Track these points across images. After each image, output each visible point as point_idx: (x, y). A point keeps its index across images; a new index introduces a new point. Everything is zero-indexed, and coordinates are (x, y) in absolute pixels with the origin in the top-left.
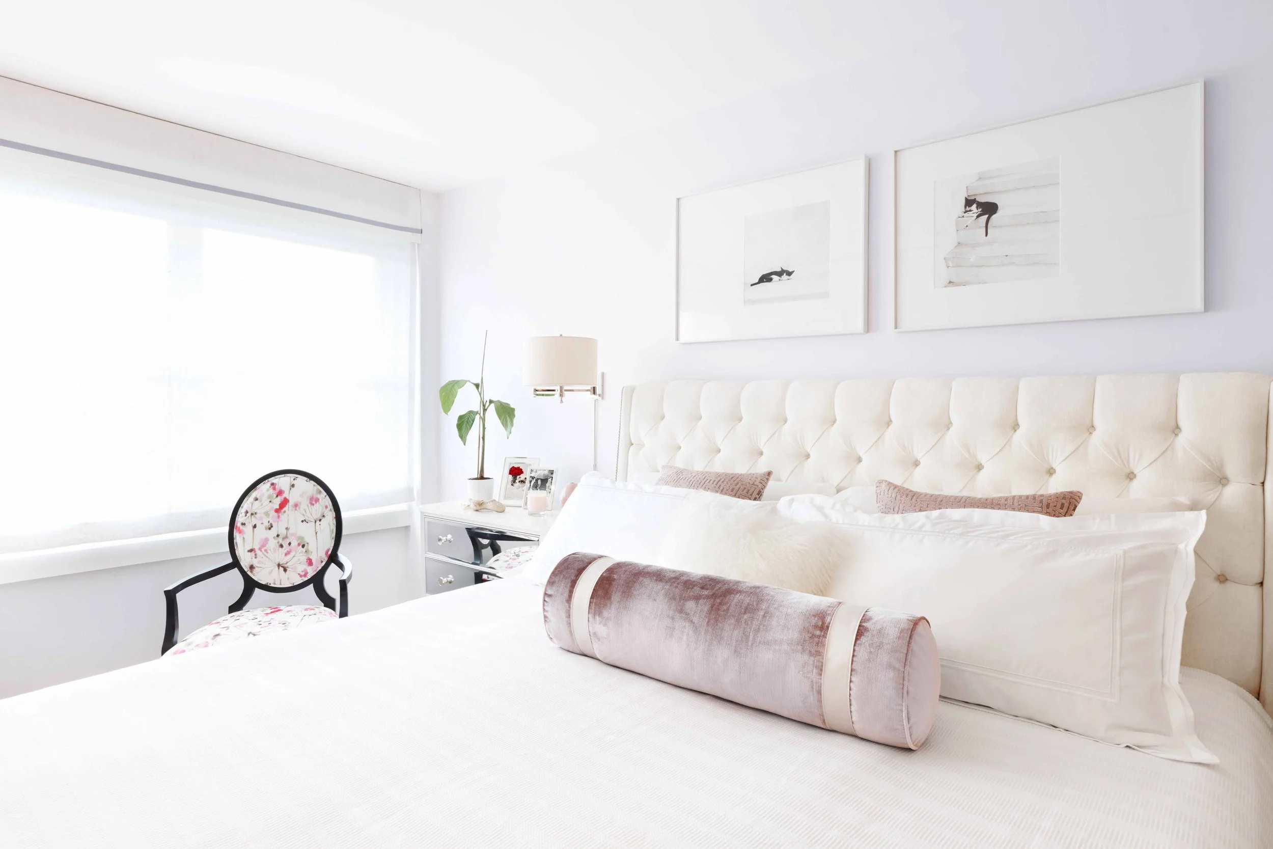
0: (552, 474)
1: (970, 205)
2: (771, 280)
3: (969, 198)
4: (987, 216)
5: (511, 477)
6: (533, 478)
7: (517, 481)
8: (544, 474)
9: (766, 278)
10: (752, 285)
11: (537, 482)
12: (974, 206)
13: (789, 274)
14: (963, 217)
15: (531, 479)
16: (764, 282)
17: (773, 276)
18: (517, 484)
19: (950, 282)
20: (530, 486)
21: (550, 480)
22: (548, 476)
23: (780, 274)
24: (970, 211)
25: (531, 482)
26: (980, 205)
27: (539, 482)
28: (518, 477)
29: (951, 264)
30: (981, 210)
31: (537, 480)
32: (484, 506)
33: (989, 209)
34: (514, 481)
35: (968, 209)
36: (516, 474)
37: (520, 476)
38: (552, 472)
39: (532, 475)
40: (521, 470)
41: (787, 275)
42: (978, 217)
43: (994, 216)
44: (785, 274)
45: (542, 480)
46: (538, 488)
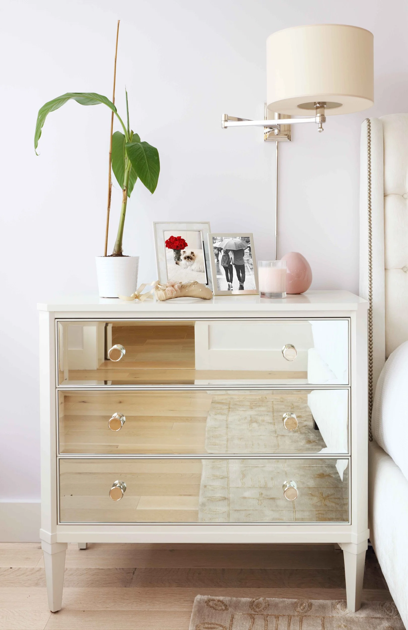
0: (248, 242)
5: (171, 253)
6: (220, 249)
7: (182, 257)
8: (235, 244)
11: (228, 256)
15: (216, 251)
18: (183, 262)
20: (218, 261)
21: (247, 251)
22: (241, 245)
27: (231, 255)
28: (182, 251)
31: (227, 252)
34: (178, 258)
36: (177, 247)
37: (184, 250)
38: (247, 240)
40: (184, 240)
45: (234, 252)
46: (231, 263)
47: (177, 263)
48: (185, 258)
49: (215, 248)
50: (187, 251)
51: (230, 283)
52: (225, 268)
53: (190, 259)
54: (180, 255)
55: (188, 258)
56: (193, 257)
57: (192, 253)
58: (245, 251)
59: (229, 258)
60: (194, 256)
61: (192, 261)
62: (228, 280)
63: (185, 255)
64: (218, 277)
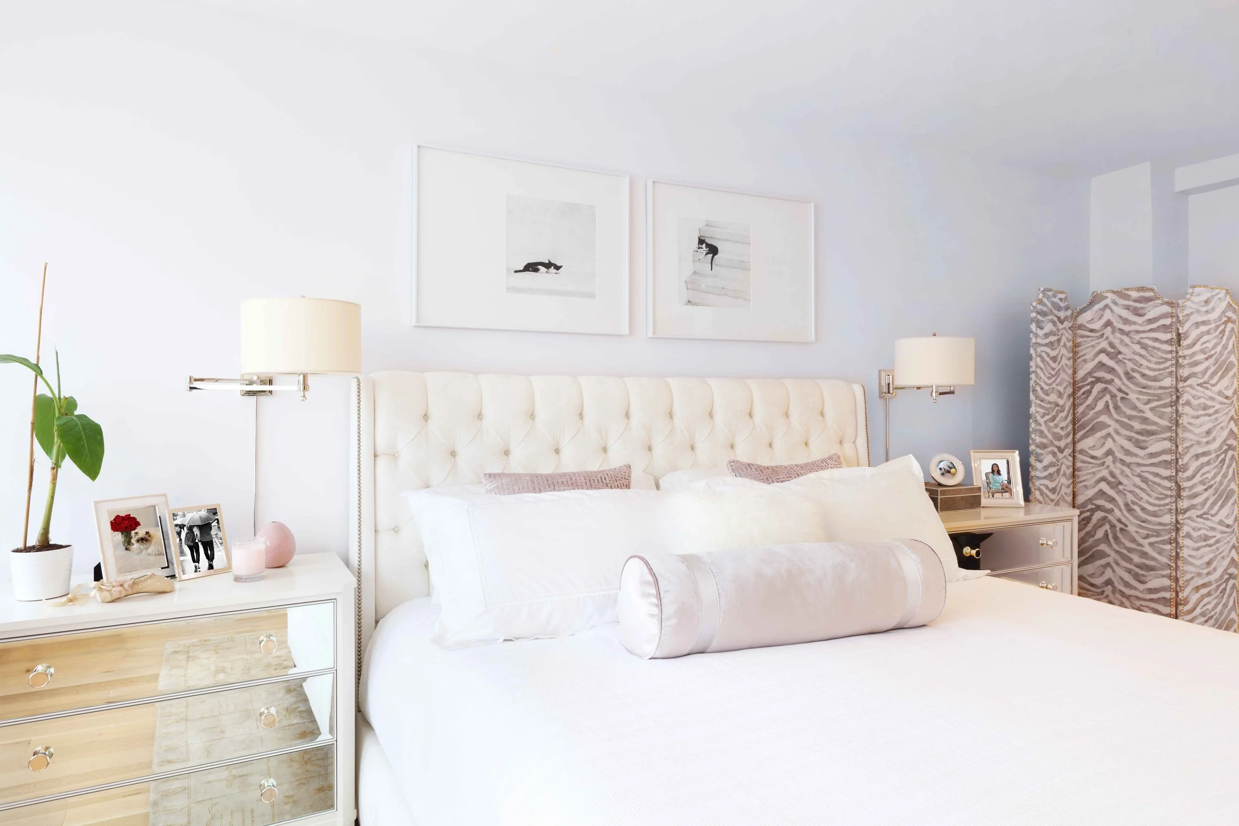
0: (215, 513)
1: (702, 244)
2: (537, 270)
3: (701, 238)
4: (711, 255)
5: (119, 536)
6: (182, 527)
7: (133, 541)
8: (200, 517)
9: (532, 267)
10: (516, 272)
11: (193, 532)
12: (704, 245)
13: (558, 268)
14: (697, 251)
15: (178, 529)
16: (529, 271)
17: (540, 267)
18: (136, 546)
19: (689, 301)
21: (215, 524)
22: (208, 518)
23: (548, 265)
24: (702, 248)
25: (179, 534)
26: (708, 245)
27: (196, 531)
28: (133, 532)
29: (689, 288)
30: (708, 249)
31: (190, 528)
33: (713, 250)
34: (128, 543)
35: (700, 246)
36: (126, 528)
37: (136, 531)
38: (214, 512)
39: (179, 521)
40: (134, 519)
41: (554, 268)
42: (707, 254)
43: (716, 256)
44: (552, 267)
45: (200, 527)
46: (197, 541)
47: (127, 549)
48: (138, 541)
49: (176, 525)
50: (141, 531)
51: (197, 564)
52: (190, 548)
53: (144, 542)
54: (131, 538)
55: (142, 540)
56: (149, 538)
57: (147, 533)
58: (212, 524)
59: (194, 535)
60: (149, 536)
61: (148, 544)
62: (194, 561)
63: (137, 537)
64: (182, 558)
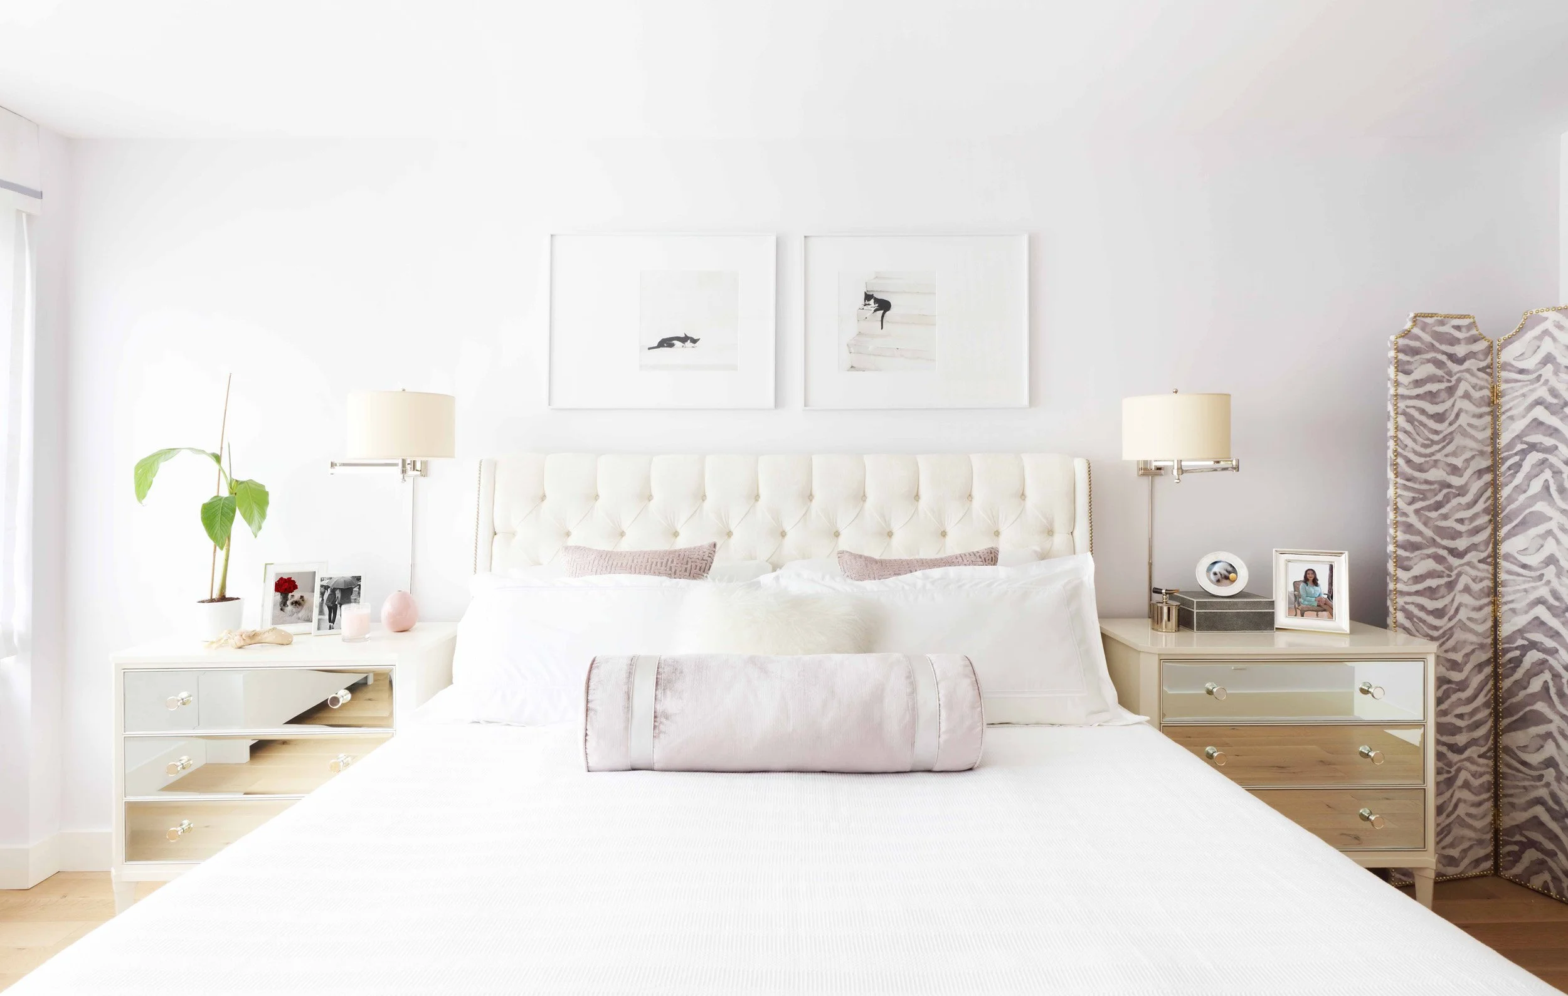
1: (869, 300)
2: (672, 345)
3: (868, 293)
4: (882, 312)
5: (278, 596)
6: (327, 589)
7: (289, 603)
9: (666, 343)
10: (649, 349)
11: (334, 594)
12: (872, 301)
13: (694, 341)
14: (863, 309)
15: (323, 589)
16: (664, 346)
17: (675, 342)
18: (291, 607)
19: (852, 367)
20: (323, 600)
21: (356, 589)
23: (684, 339)
24: (869, 305)
25: (322, 594)
26: (877, 301)
27: (338, 592)
28: (290, 594)
29: (853, 351)
30: (877, 305)
31: (333, 591)
32: (258, 639)
33: (884, 306)
34: (284, 604)
35: (867, 302)
36: (286, 589)
37: (293, 593)
38: (359, 579)
40: (294, 582)
41: (691, 342)
42: (875, 311)
43: (888, 312)
44: (689, 341)
45: (342, 590)
46: (336, 603)
47: (282, 610)
48: (292, 604)
49: (322, 586)
50: (296, 595)
51: (332, 624)
52: (329, 608)
53: (297, 605)
54: (287, 600)
55: (296, 603)
56: (301, 602)
57: (302, 597)
58: (354, 590)
59: (335, 597)
60: (303, 600)
61: (300, 607)
62: (330, 621)
63: (292, 600)
64: (321, 617)
